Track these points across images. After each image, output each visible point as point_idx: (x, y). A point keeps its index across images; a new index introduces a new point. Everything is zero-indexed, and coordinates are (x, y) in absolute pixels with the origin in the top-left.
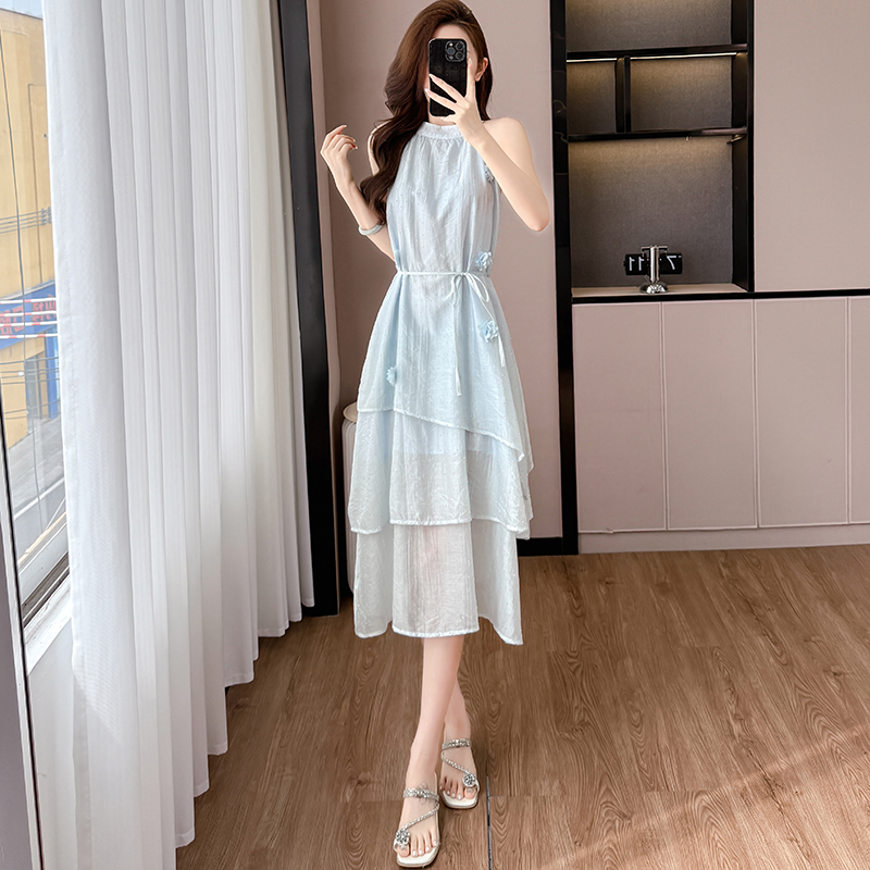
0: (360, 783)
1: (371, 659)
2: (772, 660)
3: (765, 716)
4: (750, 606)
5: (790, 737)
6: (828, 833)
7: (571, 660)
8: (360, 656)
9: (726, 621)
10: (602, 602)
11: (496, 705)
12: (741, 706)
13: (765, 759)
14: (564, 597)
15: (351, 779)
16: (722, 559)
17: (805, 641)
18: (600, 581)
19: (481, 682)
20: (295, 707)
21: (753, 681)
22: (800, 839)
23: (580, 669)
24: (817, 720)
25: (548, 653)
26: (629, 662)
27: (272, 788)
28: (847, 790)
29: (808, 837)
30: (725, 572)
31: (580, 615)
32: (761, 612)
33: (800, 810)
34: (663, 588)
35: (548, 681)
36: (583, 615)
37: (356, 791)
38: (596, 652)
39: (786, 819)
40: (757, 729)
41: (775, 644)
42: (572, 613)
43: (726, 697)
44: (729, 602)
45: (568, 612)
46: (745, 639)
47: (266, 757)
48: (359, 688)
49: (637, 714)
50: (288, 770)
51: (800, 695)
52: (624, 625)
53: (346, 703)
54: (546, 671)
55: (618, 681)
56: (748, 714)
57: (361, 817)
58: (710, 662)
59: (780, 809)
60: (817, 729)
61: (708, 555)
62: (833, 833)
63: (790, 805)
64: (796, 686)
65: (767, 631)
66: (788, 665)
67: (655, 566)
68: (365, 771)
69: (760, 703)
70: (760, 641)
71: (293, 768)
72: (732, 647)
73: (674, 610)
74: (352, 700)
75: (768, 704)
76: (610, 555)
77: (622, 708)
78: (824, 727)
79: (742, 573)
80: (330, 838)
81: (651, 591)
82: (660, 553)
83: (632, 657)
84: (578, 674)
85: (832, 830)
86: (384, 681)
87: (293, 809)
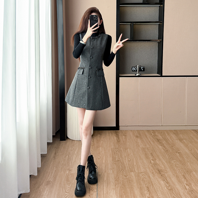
0: (70, 170)
1: (73, 149)
2: (163, 150)
3: (160, 160)
4: (158, 140)
5: (166, 163)
6: (173, 179)
7: (116, 149)
8: (71, 148)
9: (152, 143)
10: (124, 139)
11: (100, 157)
12: (154, 158)
13: (159, 167)
14: (115, 138)
15: (68, 169)
16: (152, 132)
17: (172, 147)
18: (123, 135)
19: (96, 153)
20: (56, 157)
21: (157, 153)
22: (165, 180)
23: (118, 151)
24: (173, 160)
25: (111, 148)
26: (129, 150)
27: (51, 171)
28: (178, 172)
29: (168, 180)
30: (152, 134)
31: (118, 141)
32: (161, 141)
33: (166, 175)
34: (137, 137)
35: (111, 153)
36: (119, 141)
37: (69, 172)
38: (122, 148)
39: (163, 177)
40: (158, 162)
41: (164, 147)
42: (117, 141)
43: (150, 156)
44: (153, 139)
45: (116, 141)
46: (156, 146)
47: (50, 166)
48: (70, 154)
49: (130, 159)
50: (55, 168)
51: (169, 156)
52: (128, 143)
53: (67, 156)
54: (111, 151)
55: (126, 153)
56: (155, 159)
57: (70, 176)
58: (147, 150)
59: (161, 175)
60: (172, 162)
61: (148, 131)
62: (174, 179)
63: (164, 175)
64: (168, 155)
65: (162, 145)
66: (167, 151)
67: (136, 132)
68: (71, 168)
69: (159, 157)
70: (160, 147)
71: (56, 167)
72: (153, 147)
73: (139, 141)
74: (69, 156)
75: (161, 157)
76: (126, 130)
77: (126, 158)
78: (174, 162)
79: (157, 134)
80: (64, 179)
81: (134, 137)
82: (137, 130)
83: (129, 149)
84: (118, 152)
85: (174, 178)
86: (76, 152)
87: (56, 174)
